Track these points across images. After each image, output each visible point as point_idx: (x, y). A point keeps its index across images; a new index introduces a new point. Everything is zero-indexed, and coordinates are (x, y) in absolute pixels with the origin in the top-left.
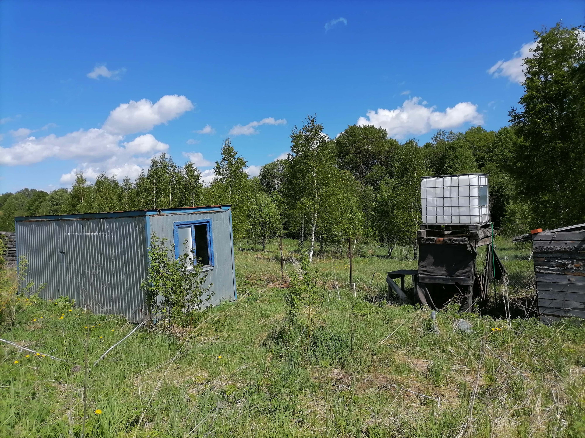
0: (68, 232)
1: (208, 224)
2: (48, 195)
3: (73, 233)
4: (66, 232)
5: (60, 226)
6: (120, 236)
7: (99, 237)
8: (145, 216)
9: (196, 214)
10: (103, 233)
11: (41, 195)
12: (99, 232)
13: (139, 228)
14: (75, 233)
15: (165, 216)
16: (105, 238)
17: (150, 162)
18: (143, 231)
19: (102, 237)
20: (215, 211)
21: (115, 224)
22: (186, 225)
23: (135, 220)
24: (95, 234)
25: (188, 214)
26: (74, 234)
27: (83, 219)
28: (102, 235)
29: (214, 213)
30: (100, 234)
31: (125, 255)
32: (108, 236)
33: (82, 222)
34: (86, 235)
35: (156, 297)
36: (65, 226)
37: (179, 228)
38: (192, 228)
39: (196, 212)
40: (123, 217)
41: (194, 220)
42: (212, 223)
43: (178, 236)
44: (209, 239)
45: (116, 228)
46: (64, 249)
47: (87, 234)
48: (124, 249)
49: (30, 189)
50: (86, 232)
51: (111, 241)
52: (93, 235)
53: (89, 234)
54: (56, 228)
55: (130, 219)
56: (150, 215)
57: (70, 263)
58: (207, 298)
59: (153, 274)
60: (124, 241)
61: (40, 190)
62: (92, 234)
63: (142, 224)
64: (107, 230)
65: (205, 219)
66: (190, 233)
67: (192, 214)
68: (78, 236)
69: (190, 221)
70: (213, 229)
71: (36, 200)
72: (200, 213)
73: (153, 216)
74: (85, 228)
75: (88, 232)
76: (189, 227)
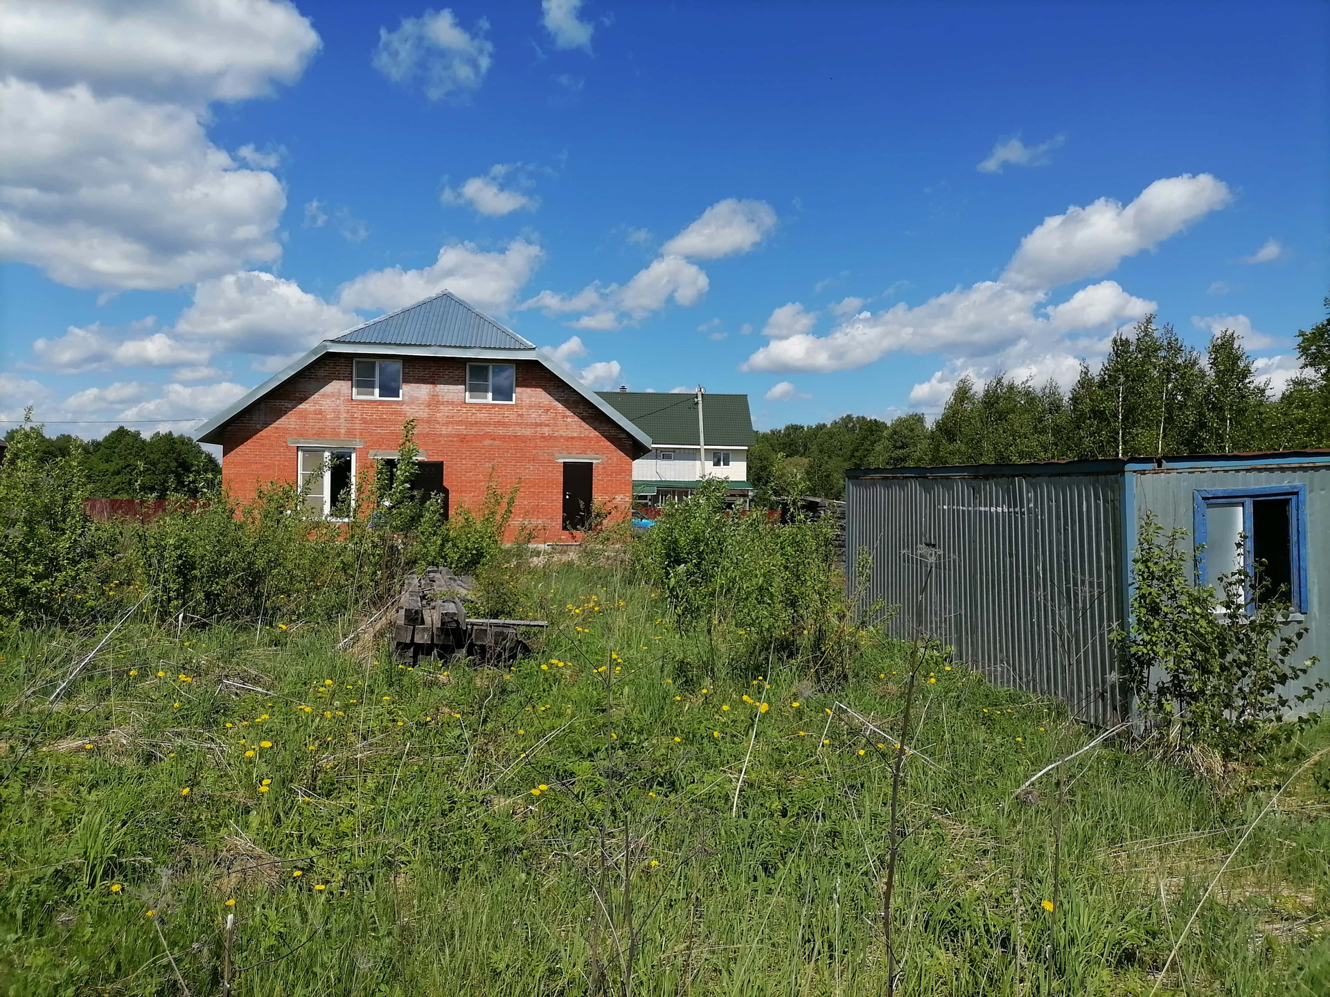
0: (944, 504)
1: (1294, 498)
2: (886, 427)
3: (953, 505)
4: (939, 504)
5: (927, 491)
6: (1058, 518)
7: (1010, 517)
8: (1123, 472)
9: (1260, 470)
10: (1018, 509)
11: (873, 428)
12: (1009, 507)
13: (1105, 501)
14: (958, 505)
15: (1174, 474)
16: (1023, 520)
17: (1106, 346)
18: (1114, 508)
19: (1016, 518)
20: (1317, 464)
21: (1047, 490)
22: (1231, 499)
23: (1097, 481)
24: (1000, 510)
25: (1237, 471)
26: (955, 507)
27: (976, 477)
28: (1016, 513)
29: (1316, 469)
30: (1011, 510)
31: (1066, 561)
32: (1029, 517)
33: (974, 483)
34: (980, 511)
35: (1146, 671)
36: (939, 490)
37: (1210, 506)
38: (1246, 507)
39: (1259, 467)
40: (1068, 475)
41: (1253, 487)
42: (1307, 497)
43: (1204, 525)
44: (1294, 538)
45: (1050, 499)
46: (935, 537)
47: (983, 509)
48: (1065, 547)
49: (855, 416)
50: (980, 505)
51: (1036, 527)
52: (996, 511)
53: (987, 509)
54: (921, 494)
55: (1083, 479)
56: (1135, 472)
57: (945, 569)
58: (1303, 693)
59: (1142, 615)
60: (1065, 530)
61: (873, 418)
62: (993, 509)
63: (1113, 491)
64: (1029, 501)
65: (1285, 483)
66: (1239, 520)
67: (1248, 470)
68: (963, 511)
69: (1240, 488)
70: (1308, 512)
71: (865, 438)
72: (1271, 470)
73: (1143, 472)
74: (980, 496)
75: (985, 506)
76: (1236, 504)
